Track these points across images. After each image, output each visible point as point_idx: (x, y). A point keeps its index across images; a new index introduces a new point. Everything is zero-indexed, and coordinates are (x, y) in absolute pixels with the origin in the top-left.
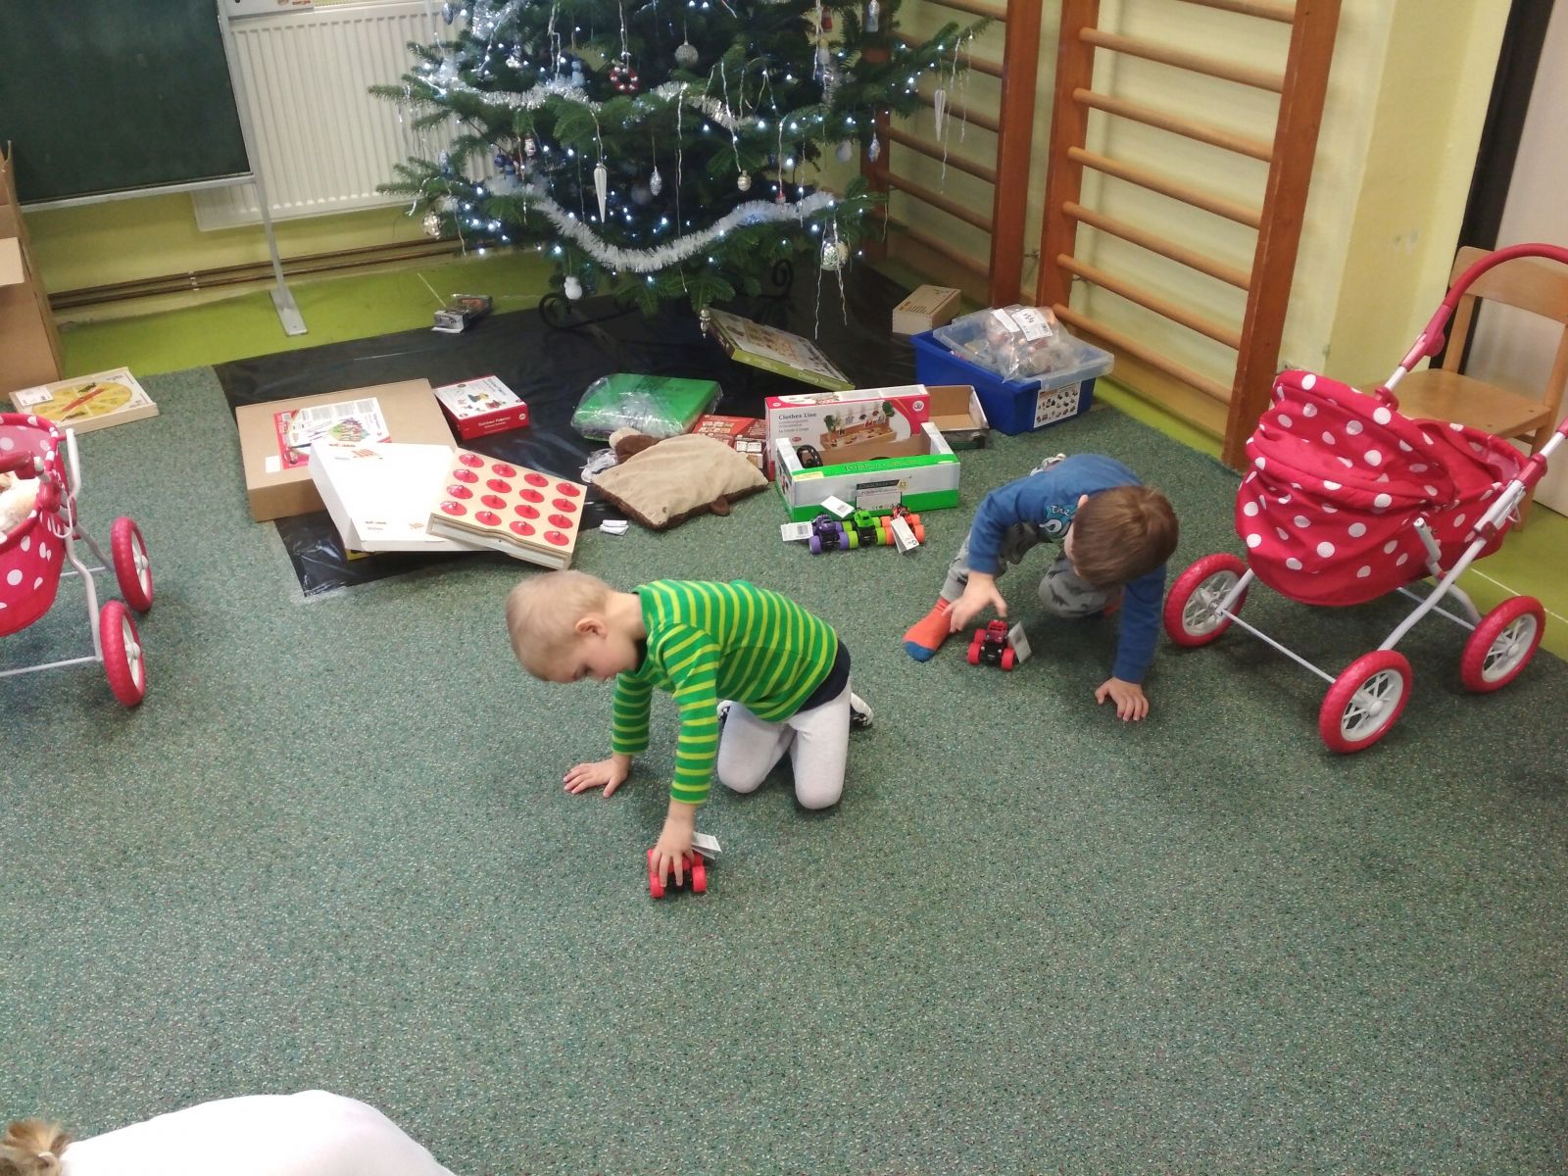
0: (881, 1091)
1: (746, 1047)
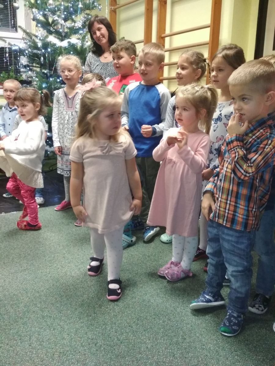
0: (120, 318)
1: (79, 310)
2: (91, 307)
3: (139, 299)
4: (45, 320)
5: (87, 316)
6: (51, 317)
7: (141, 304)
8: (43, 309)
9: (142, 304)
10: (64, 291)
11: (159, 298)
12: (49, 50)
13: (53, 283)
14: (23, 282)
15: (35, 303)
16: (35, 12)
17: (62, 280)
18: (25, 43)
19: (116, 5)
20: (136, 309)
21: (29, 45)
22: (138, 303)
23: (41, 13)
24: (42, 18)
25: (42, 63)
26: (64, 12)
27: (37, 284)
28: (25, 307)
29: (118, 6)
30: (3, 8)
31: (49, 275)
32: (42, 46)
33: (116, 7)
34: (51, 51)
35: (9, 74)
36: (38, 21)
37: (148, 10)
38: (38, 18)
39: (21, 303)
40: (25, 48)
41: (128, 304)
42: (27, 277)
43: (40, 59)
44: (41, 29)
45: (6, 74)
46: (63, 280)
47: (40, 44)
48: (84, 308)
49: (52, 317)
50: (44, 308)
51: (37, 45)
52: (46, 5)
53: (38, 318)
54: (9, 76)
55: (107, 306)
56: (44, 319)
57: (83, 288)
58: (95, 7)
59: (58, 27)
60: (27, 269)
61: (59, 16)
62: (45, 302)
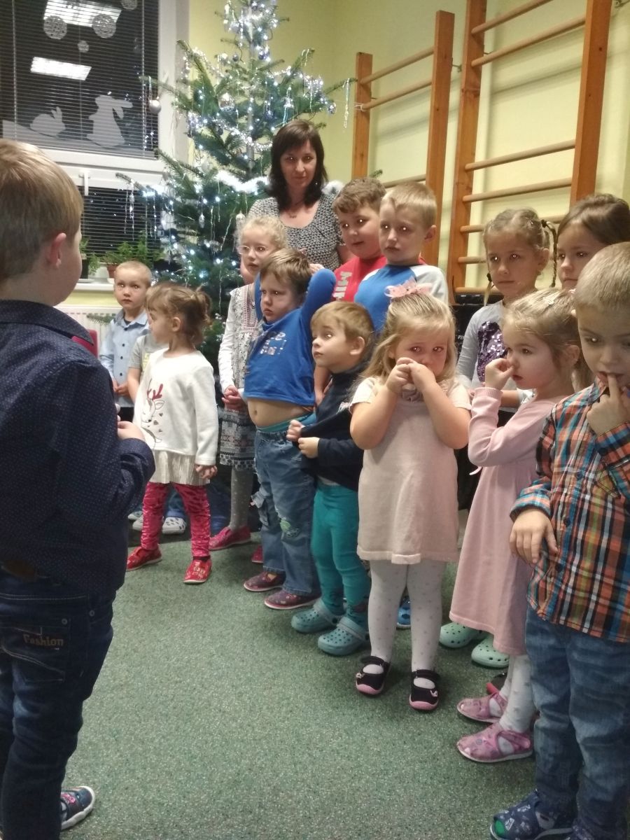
2: (255, 790)
3: (367, 782)
4: (148, 810)
5: (243, 811)
6: (163, 804)
7: (372, 796)
8: (148, 783)
9: (375, 795)
10: (198, 745)
11: (417, 784)
12: (218, 199)
13: (178, 723)
14: (113, 716)
15: (132, 767)
16: (193, 118)
17: (199, 717)
18: (168, 184)
19: (370, 101)
20: (357, 807)
21: (176, 189)
22: (366, 791)
23: (205, 121)
24: (206, 132)
25: (202, 226)
26: (255, 117)
27: (143, 723)
28: (108, 776)
29: (373, 102)
30: (133, 108)
31: (172, 704)
32: (202, 191)
33: (368, 105)
34: (222, 202)
35: (137, 247)
36: (199, 138)
37: (438, 110)
38: (199, 131)
39: (103, 764)
40: (168, 195)
41: (340, 791)
42: (124, 705)
43: (197, 218)
44: (205, 154)
45: (129, 247)
46: (202, 719)
47: (198, 188)
48: (239, 791)
49: (165, 805)
50: (151, 781)
51: (193, 190)
52: (217, 103)
53: (132, 804)
54: (137, 251)
55: (291, 791)
56: (146, 809)
57: (242, 741)
58: (322, 105)
59: (241, 150)
60: (126, 683)
61: (242, 128)
62: (154, 767)
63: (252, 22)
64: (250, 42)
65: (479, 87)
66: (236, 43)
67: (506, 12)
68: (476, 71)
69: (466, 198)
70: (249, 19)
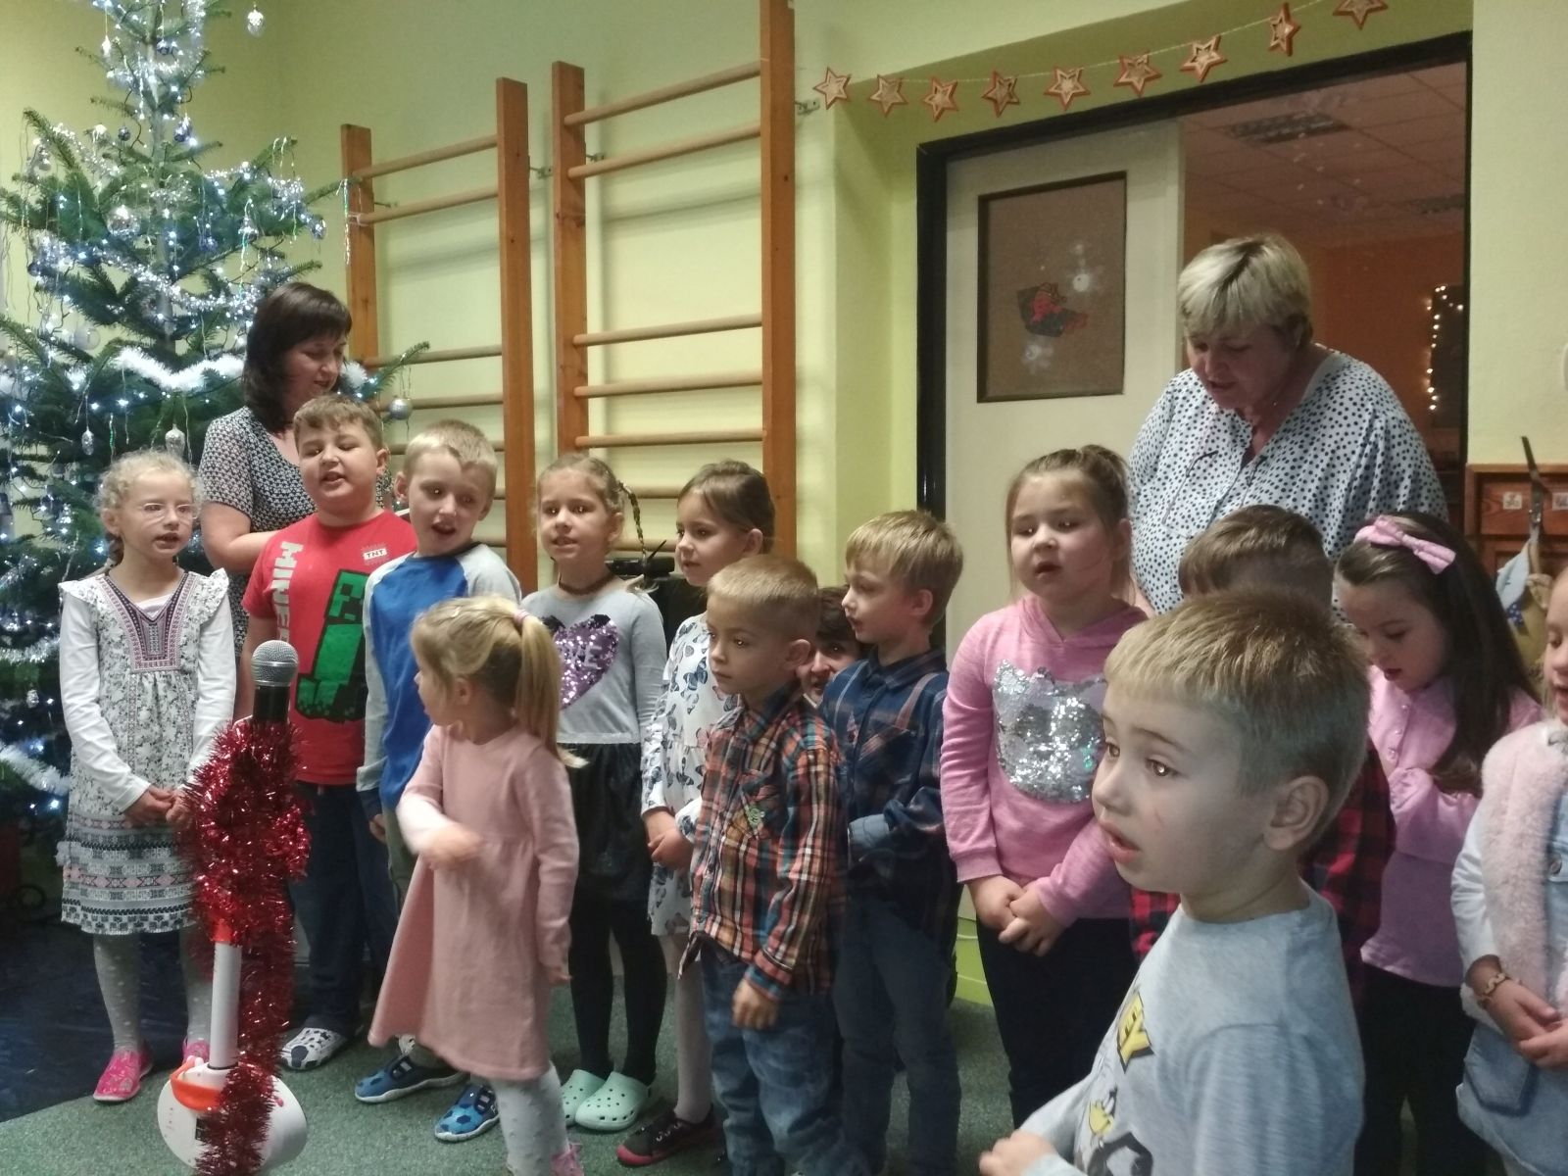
12: (123, 403)
16: (51, 246)
18: (14, 376)
19: (372, 210)
21: (28, 382)
23: (82, 256)
25: (90, 453)
29: (379, 212)
32: (87, 387)
33: (371, 216)
34: (134, 408)
37: (512, 241)
38: (64, 269)
40: (11, 394)
43: (78, 438)
51: (66, 383)
58: (301, 224)
63: (158, 74)
64: (153, 109)
65: (583, 211)
66: (129, 111)
67: (620, 98)
68: (577, 185)
69: (580, 390)
70: (152, 71)
